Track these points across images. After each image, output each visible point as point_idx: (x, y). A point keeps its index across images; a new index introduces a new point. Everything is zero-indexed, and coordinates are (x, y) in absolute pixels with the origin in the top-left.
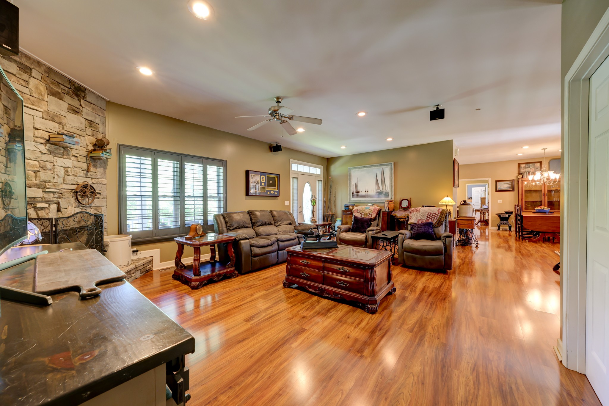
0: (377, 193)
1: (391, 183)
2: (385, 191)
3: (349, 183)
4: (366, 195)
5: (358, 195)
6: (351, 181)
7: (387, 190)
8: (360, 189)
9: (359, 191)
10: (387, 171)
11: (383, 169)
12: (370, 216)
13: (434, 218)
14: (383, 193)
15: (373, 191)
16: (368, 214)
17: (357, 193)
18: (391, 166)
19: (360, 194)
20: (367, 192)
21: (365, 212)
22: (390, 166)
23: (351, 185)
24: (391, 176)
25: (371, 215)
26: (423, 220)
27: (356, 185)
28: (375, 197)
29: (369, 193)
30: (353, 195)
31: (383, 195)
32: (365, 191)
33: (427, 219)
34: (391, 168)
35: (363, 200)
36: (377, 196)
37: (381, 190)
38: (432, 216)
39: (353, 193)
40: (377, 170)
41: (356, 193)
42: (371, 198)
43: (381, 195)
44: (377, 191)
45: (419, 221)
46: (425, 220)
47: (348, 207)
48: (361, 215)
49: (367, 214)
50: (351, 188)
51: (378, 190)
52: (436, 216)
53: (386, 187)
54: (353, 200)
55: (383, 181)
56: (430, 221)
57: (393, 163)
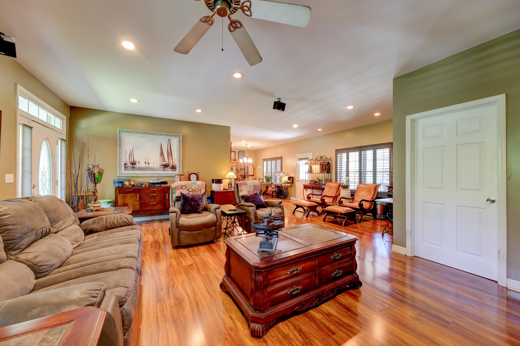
0: (162, 165)
1: (180, 156)
2: (172, 164)
3: (119, 150)
4: (146, 167)
5: (133, 168)
6: (123, 147)
7: (174, 163)
8: (136, 160)
9: (136, 162)
10: (175, 143)
11: (169, 140)
12: (199, 192)
13: (258, 189)
14: (169, 166)
15: (157, 163)
16: (197, 190)
17: (132, 164)
18: (180, 138)
19: (137, 165)
20: (148, 163)
21: (193, 188)
22: (178, 138)
23: (123, 153)
24: (179, 149)
25: (200, 190)
26: (251, 192)
27: (131, 155)
28: (159, 170)
29: (151, 165)
30: (125, 167)
31: (169, 168)
32: (145, 163)
33: (253, 190)
34: (179, 140)
35: (142, 174)
36: (162, 169)
37: (168, 162)
38: (256, 188)
39: (125, 164)
40: (163, 140)
41: (130, 164)
42: (153, 171)
43: (167, 168)
44: (161, 164)
45: (249, 193)
46: (252, 192)
47: (122, 182)
48: (188, 192)
49: (195, 191)
50: (123, 158)
51: (163, 163)
52: (259, 187)
53: (172, 159)
54: (125, 174)
55: (170, 153)
56: (256, 192)
57: (181, 135)
